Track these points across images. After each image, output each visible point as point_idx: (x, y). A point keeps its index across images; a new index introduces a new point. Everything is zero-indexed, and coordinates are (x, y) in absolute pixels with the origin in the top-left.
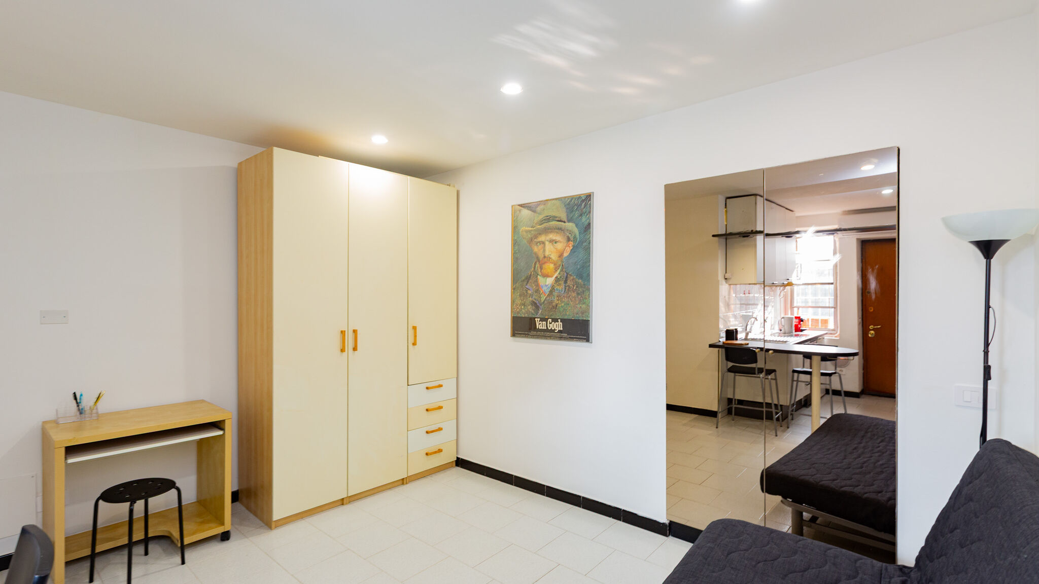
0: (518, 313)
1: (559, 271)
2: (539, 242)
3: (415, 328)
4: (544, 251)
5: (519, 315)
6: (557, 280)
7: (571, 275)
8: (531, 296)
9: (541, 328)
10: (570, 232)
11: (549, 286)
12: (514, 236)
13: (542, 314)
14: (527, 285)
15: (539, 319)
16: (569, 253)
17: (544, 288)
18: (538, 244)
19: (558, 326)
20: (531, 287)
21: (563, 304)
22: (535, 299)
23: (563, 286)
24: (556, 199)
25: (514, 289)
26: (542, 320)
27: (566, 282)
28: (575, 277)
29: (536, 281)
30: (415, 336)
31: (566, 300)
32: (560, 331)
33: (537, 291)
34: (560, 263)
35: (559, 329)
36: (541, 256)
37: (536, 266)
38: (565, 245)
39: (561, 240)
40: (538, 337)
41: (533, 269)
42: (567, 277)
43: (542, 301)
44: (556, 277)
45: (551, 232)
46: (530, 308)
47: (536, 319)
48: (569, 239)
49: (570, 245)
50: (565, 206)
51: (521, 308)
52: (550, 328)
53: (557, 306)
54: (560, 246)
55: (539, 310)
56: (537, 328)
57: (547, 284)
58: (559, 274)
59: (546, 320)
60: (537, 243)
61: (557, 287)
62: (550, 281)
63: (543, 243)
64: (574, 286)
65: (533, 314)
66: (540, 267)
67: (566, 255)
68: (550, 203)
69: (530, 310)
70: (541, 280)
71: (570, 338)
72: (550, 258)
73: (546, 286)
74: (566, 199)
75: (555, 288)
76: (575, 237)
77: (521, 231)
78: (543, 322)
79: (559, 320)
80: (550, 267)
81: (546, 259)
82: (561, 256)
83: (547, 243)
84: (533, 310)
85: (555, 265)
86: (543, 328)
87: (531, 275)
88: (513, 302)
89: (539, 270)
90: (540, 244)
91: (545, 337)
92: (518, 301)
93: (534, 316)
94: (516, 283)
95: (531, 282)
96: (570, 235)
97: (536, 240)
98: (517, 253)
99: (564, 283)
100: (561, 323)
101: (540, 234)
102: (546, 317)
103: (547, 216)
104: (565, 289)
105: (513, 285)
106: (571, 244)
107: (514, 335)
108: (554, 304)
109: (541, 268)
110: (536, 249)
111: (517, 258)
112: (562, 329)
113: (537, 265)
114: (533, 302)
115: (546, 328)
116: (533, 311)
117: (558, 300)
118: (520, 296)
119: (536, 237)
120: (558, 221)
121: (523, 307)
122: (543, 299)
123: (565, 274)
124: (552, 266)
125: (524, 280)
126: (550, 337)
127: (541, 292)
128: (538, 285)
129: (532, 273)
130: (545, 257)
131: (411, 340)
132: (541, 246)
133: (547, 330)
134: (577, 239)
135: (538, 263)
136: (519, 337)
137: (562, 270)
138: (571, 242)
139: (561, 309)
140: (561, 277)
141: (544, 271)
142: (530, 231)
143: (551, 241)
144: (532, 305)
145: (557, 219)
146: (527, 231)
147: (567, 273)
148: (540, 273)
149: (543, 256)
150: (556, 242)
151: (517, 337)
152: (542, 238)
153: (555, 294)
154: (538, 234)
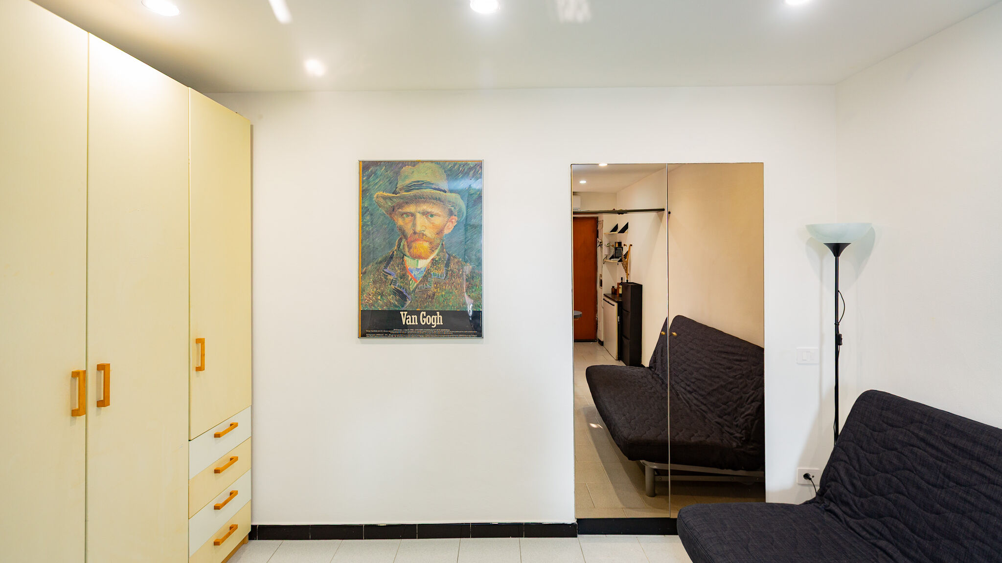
0: (372, 305)
1: (437, 251)
2: (405, 213)
3: (200, 341)
4: (414, 225)
5: (373, 308)
6: (434, 262)
7: (454, 257)
8: (393, 282)
9: (410, 323)
10: (454, 204)
11: (423, 270)
12: (363, 203)
13: (410, 306)
14: (386, 267)
15: (406, 313)
16: (452, 229)
17: (415, 273)
18: (405, 215)
19: (436, 320)
20: (393, 271)
21: (443, 293)
22: (401, 287)
23: (443, 270)
24: (432, 162)
25: (363, 274)
26: (410, 313)
27: (447, 265)
28: (461, 259)
29: (403, 263)
30: (203, 355)
31: (448, 287)
32: (438, 327)
33: (403, 276)
34: (438, 241)
35: (438, 323)
36: (409, 231)
37: (402, 244)
38: (446, 219)
39: (440, 213)
40: (405, 335)
41: (396, 247)
42: (449, 259)
43: (411, 290)
44: (433, 259)
45: (424, 202)
46: (392, 299)
47: (401, 312)
48: (451, 213)
49: (453, 220)
50: (445, 172)
51: (377, 300)
52: (423, 324)
53: (434, 295)
54: (438, 221)
55: (406, 301)
56: (404, 324)
57: (419, 267)
58: (437, 255)
59: (418, 313)
60: (402, 215)
61: (433, 271)
62: (423, 264)
63: (413, 215)
64: (459, 271)
65: (396, 306)
66: (408, 246)
67: (447, 231)
68: (421, 165)
69: (392, 301)
70: (409, 262)
71: (454, 334)
72: (423, 235)
73: (418, 270)
74: (447, 164)
75: (432, 273)
76: (460, 211)
77: (375, 196)
78: (413, 317)
79: (438, 313)
80: (423, 246)
81: (416, 236)
82: (440, 232)
83: (418, 216)
84: (396, 300)
85: (431, 243)
86: (413, 323)
87: (393, 254)
88: (362, 291)
89: (407, 249)
90: (408, 216)
91: (417, 335)
92: (371, 290)
93: (397, 309)
94: (368, 265)
95: (393, 265)
96: (453, 208)
97: (400, 210)
98: (368, 225)
99: (445, 267)
100: (441, 317)
101: (407, 203)
102: (417, 310)
103: (419, 182)
104: (447, 274)
105: (362, 267)
106: (455, 219)
107: (363, 335)
108: (430, 293)
109: (410, 247)
110: (400, 222)
111: (368, 233)
112: (442, 324)
113: (404, 242)
114: (398, 291)
115: (417, 323)
116: (396, 303)
117: (436, 288)
118: (375, 282)
119: (400, 206)
120: (435, 189)
121: (379, 298)
122: (412, 287)
123: (447, 256)
124: (426, 245)
125: (381, 262)
126: (424, 335)
127: (410, 277)
128: (404, 268)
129: (395, 253)
130: (415, 233)
131: (195, 363)
132: (408, 219)
133: (420, 326)
134: (463, 213)
135: (404, 240)
136: (374, 337)
137: (442, 251)
138: (454, 217)
139: (441, 299)
140: (440, 259)
141: (413, 250)
142: (390, 198)
143: (425, 214)
144: (395, 294)
145: (434, 186)
146: (385, 198)
147: (449, 254)
148: (408, 254)
149: (412, 232)
150: (432, 216)
151: (370, 337)
152: (411, 208)
153: (433, 279)
154: (404, 203)
